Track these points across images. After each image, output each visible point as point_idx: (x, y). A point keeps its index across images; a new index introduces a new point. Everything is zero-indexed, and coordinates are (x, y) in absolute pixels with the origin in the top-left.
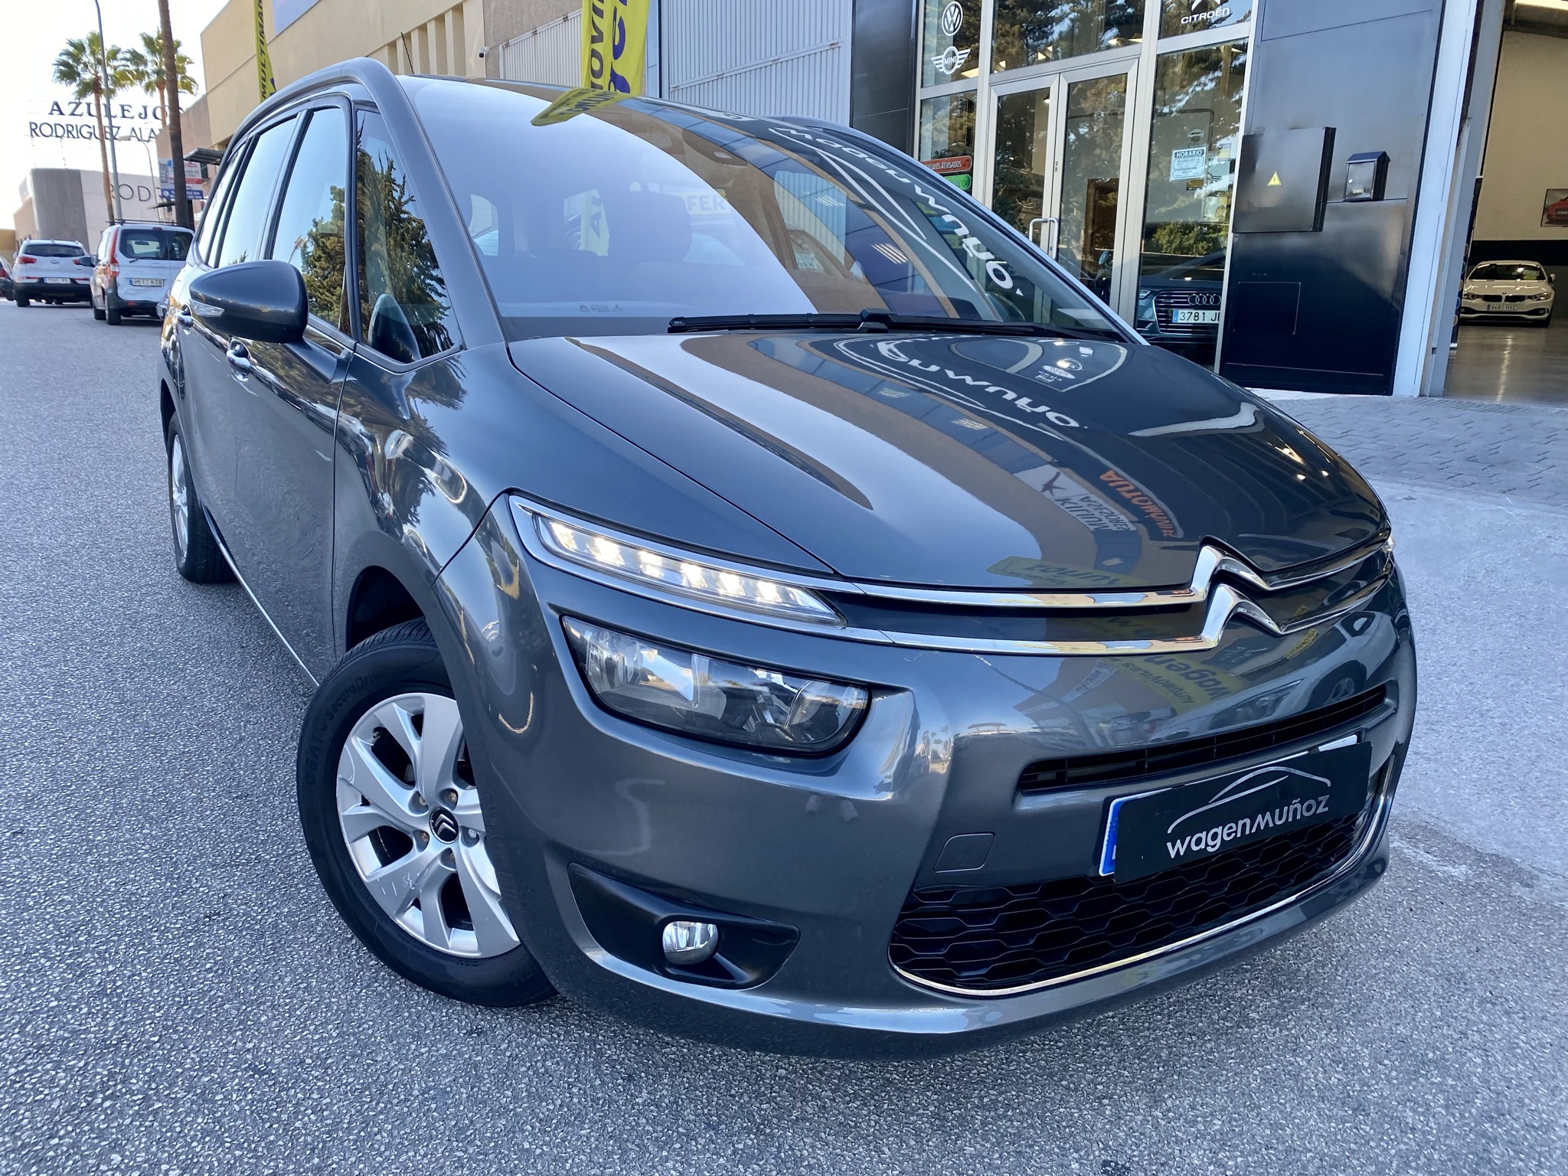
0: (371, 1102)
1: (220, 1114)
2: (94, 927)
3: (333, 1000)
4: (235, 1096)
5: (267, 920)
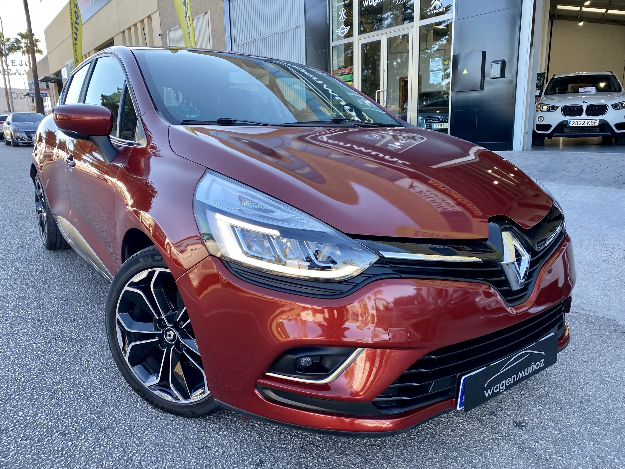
0: (119, 391)
1: (61, 398)
2: (10, 344)
3: (105, 361)
4: (66, 392)
5: (78, 338)
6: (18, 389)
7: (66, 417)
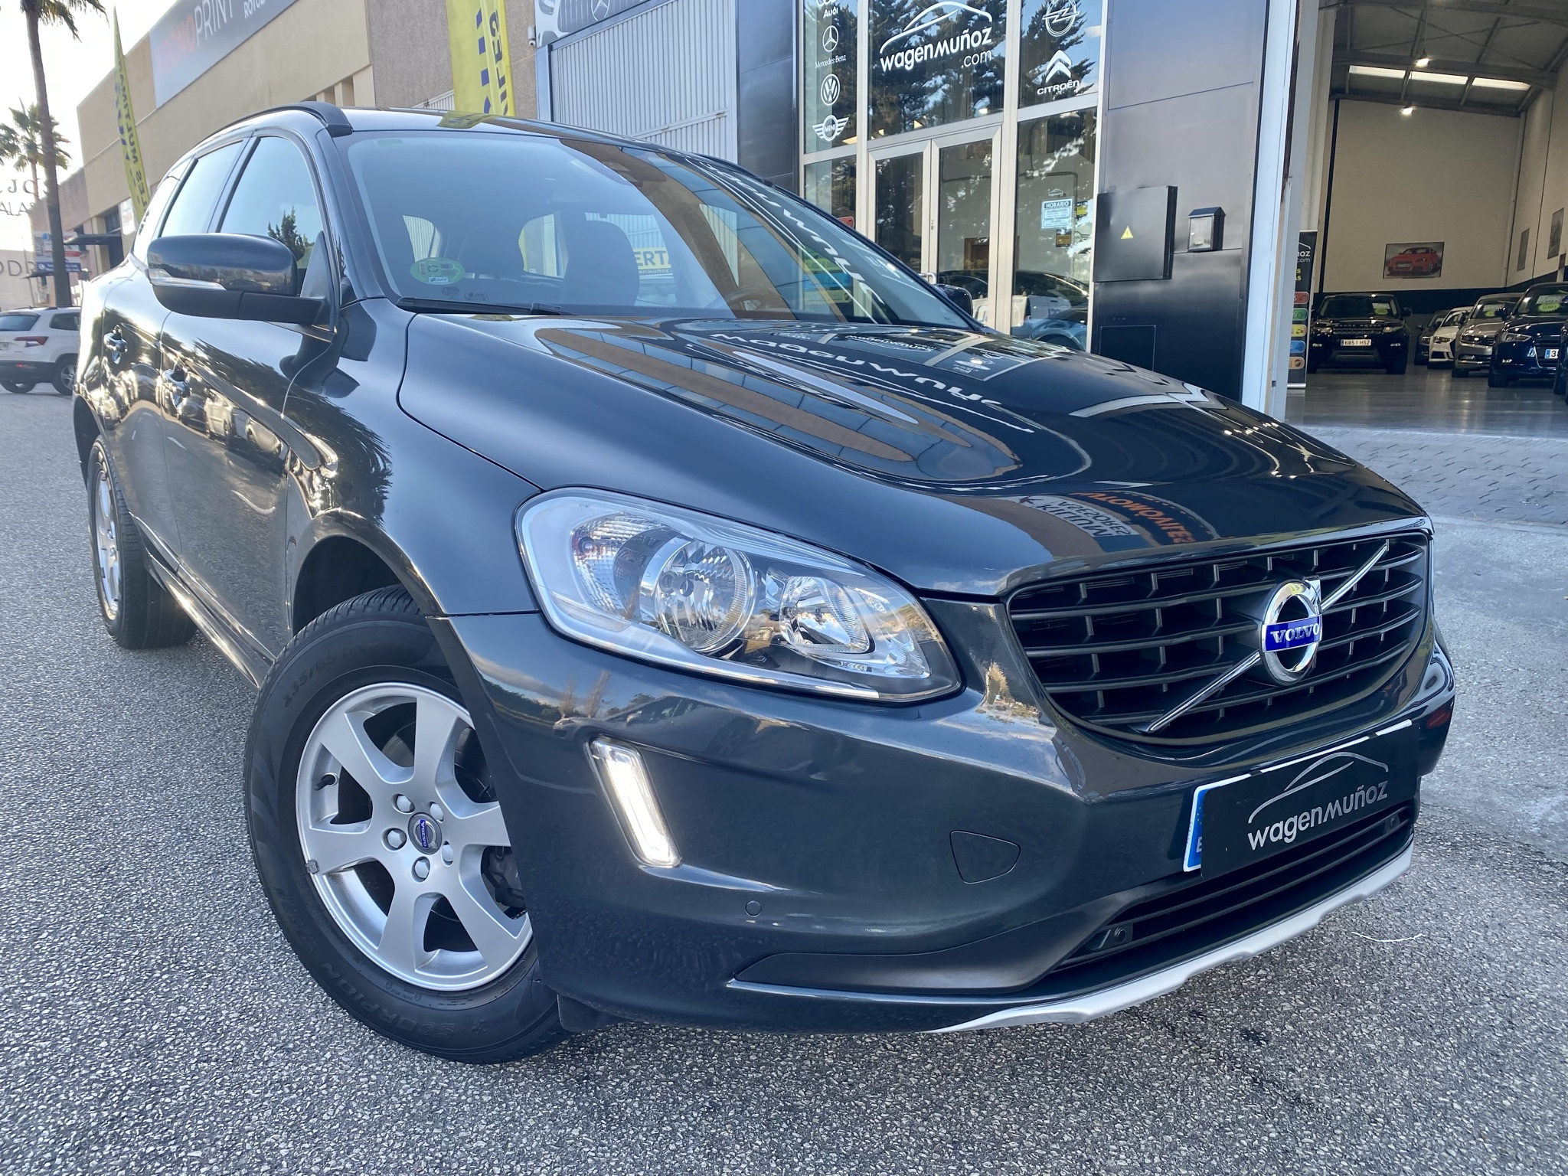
6: (164, 959)
7: (283, 1016)
